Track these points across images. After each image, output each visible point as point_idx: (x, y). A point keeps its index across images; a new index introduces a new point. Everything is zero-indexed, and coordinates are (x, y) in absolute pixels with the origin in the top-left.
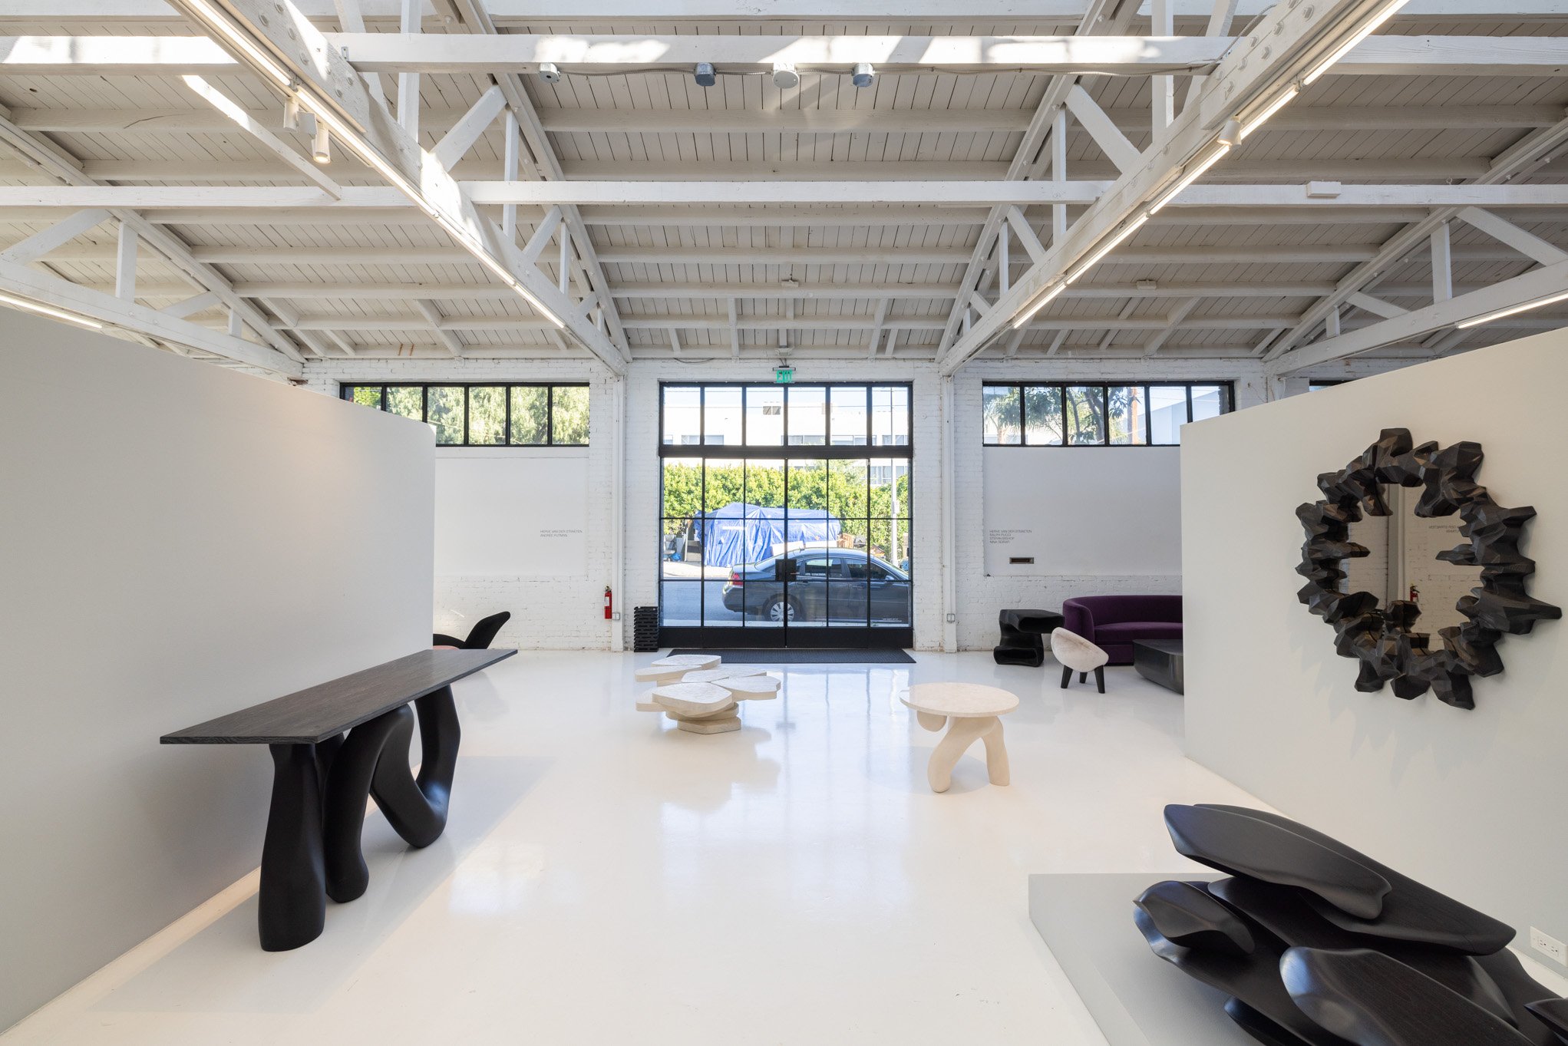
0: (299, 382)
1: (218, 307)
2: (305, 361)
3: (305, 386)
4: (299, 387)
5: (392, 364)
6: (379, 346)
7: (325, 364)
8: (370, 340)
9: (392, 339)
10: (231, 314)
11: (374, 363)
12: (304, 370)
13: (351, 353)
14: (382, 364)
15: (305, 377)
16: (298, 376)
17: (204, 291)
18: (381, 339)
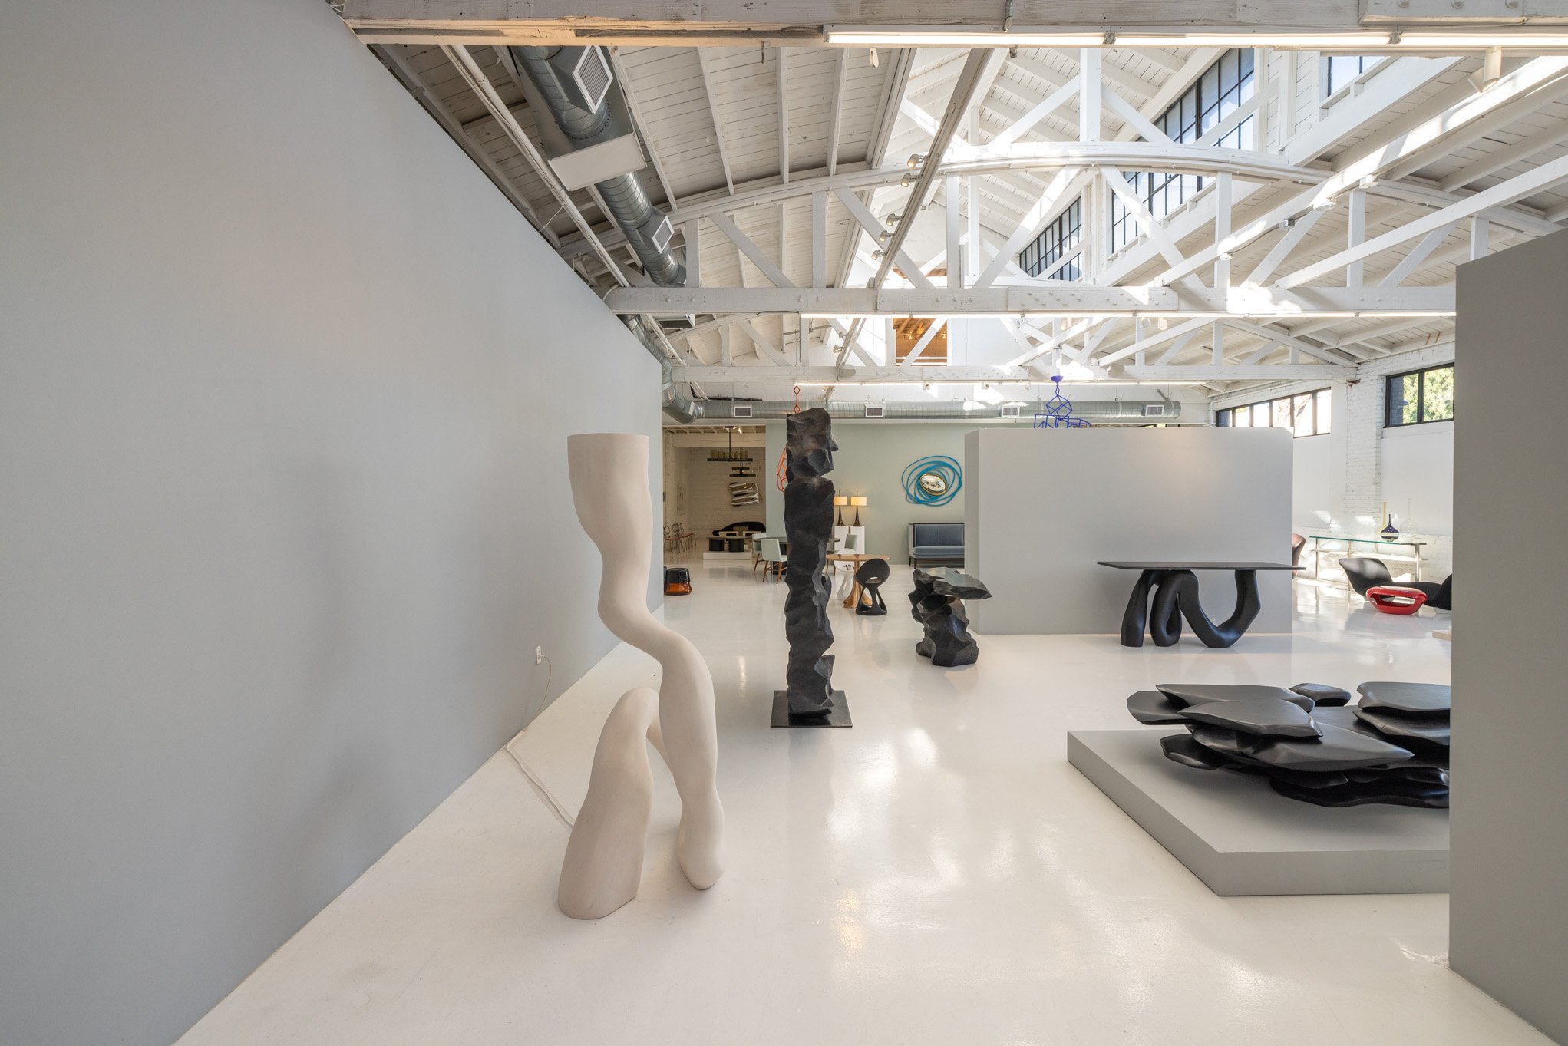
0: (1354, 382)
1: (1281, 347)
2: (1358, 365)
3: (1358, 384)
4: (1354, 386)
5: (1423, 353)
6: (1411, 340)
7: (1372, 365)
8: (1402, 338)
9: (1419, 333)
10: (1291, 349)
11: (1409, 356)
12: (1358, 372)
13: (1388, 353)
14: (1416, 354)
15: (1358, 377)
16: (1353, 378)
17: (1270, 341)
18: (1411, 335)
